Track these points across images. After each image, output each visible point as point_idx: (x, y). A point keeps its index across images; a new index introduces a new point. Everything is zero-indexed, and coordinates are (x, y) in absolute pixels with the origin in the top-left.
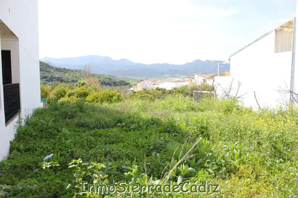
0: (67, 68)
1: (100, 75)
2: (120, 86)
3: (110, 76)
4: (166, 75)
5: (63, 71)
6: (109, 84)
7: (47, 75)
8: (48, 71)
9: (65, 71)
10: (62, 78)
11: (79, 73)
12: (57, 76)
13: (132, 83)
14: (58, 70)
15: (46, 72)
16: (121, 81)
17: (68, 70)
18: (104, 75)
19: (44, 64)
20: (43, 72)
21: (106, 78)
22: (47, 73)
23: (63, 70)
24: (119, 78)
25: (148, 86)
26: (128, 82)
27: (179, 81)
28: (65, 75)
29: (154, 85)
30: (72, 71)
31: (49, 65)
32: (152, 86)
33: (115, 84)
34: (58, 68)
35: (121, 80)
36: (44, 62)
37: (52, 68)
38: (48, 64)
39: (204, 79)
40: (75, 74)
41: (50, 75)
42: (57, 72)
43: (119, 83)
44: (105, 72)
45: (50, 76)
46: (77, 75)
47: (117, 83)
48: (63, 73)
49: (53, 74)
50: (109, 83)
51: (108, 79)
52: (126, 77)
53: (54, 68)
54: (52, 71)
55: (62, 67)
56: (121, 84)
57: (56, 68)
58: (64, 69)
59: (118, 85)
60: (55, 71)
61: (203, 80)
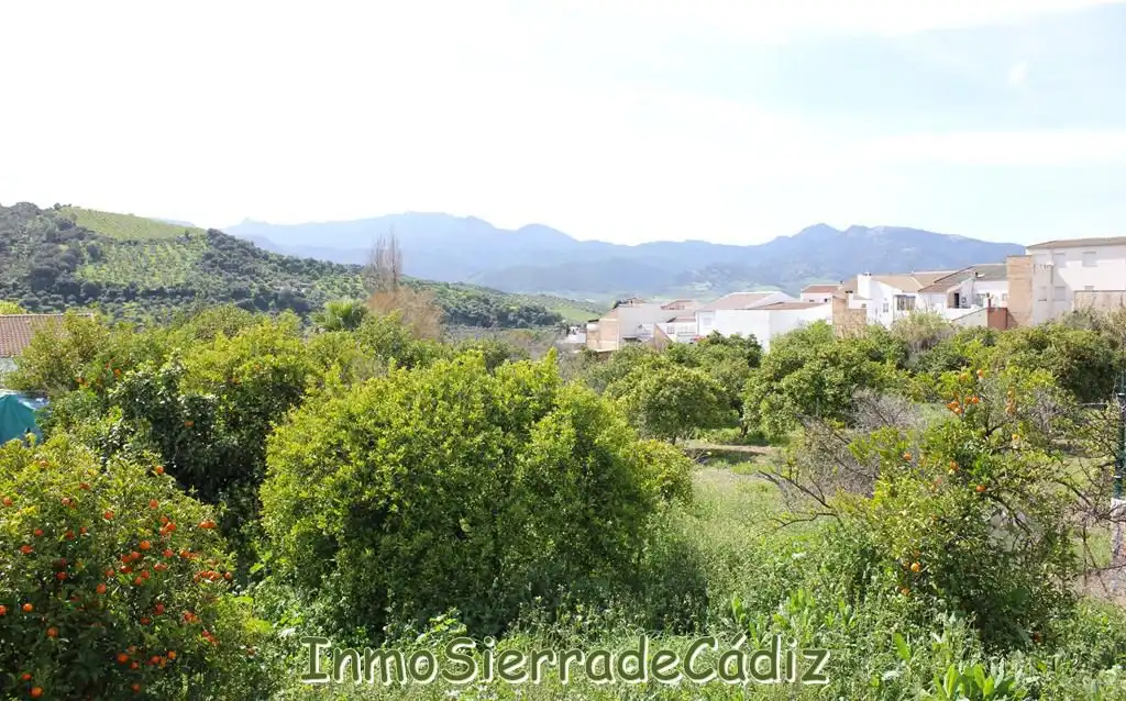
0: (321, 258)
1: (447, 286)
2: (523, 326)
3: (486, 289)
4: (700, 287)
5: (307, 273)
6: (482, 321)
7: (243, 285)
8: (248, 272)
9: (313, 269)
10: (303, 296)
11: (368, 279)
12: (282, 288)
13: (567, 315)
14: (290, 266)
15: (241, 274)
16: (527, 310)
17: (323, 267)
18: (462, 284)
19: (235, 245)
20: (230, 276)
21: (469, 298)
22: (247, 277)
23: (306, 267)
24: (522, 295)
25: (649, 327)
26: (555, 311)
27: (780, 305)
28: (313, 287)
29: (671, 321)
30: (341, 270)
31: (256, 246)
32: (664, 327)
33: (504, 320)
34: (287, 261)
35: (526, 304)
36: (237, 238)
37: (266, 257)
38: (252, 244)
39: (900, 293)
40: (351, 280)
41: (255, 284)
42: (284, 275)
43: (521, 316)
44: (467, 273)
45: (255, 291)
46: (360, 286)
47: (511, 317)
48: (306, 277)
49: (266, 281)
50: (480, 315)
51: (479, 299)
52: (544, 293)
53: (271, 258)
54: (264, 269)
55: (304, 256)
56: (529, 319)
57: (280, 257)
58: (311, 263)
59: (514, 322)
60: (275, 270)
61: (898, 296)
